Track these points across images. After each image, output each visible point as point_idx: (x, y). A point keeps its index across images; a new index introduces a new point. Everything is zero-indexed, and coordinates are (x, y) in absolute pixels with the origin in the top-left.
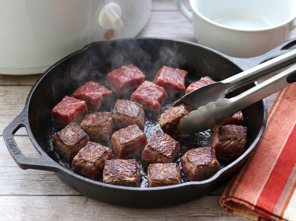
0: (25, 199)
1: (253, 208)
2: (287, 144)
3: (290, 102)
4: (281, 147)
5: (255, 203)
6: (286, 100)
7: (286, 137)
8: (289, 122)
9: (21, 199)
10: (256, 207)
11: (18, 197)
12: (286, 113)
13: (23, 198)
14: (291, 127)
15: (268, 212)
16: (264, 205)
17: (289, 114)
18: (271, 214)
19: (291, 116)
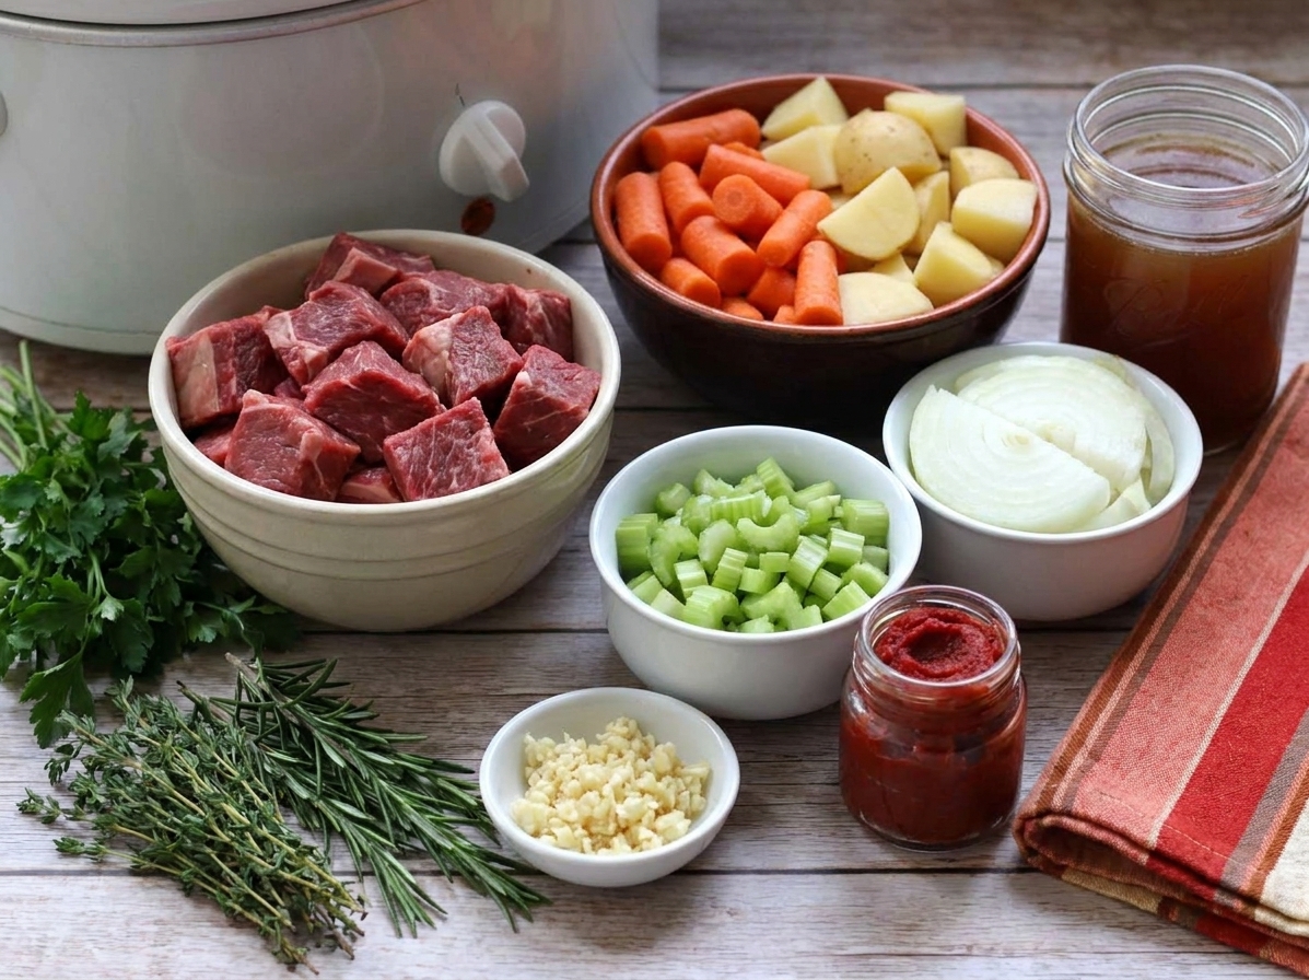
1: (1144, 858)
5: (1152, 839)
7: (1281, 593)
10: (1156, 854)
12: (1287, 502)
15: (1201, 877)
16: (1188, 848)
18: (1216, 884)
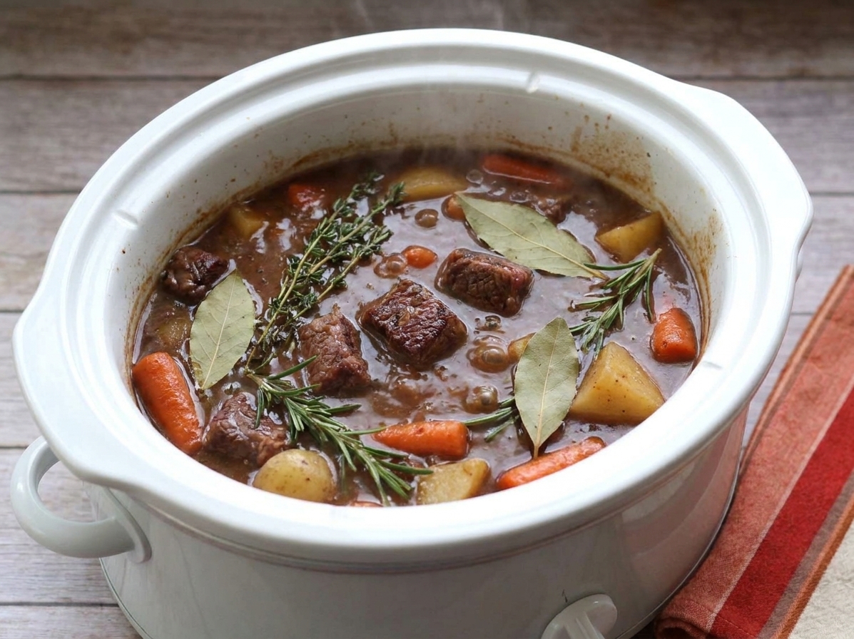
0: (96, 614)
2: (803, 476)
3: (820, 368)
4: (790, 482)
5: (709, 626)
6: (812, 365)
8: (814, 420)
9: (86, 615)
10: (710, 636)
11: (79, 609)
12: (809, 398)
13: (91, 613)
14: (817, 432)
17: (816, 399)
19: (819, 404)
